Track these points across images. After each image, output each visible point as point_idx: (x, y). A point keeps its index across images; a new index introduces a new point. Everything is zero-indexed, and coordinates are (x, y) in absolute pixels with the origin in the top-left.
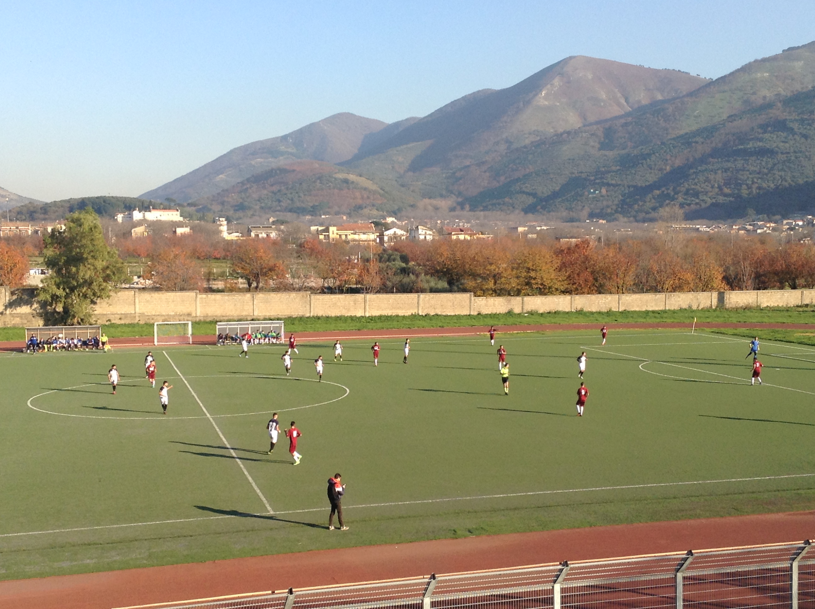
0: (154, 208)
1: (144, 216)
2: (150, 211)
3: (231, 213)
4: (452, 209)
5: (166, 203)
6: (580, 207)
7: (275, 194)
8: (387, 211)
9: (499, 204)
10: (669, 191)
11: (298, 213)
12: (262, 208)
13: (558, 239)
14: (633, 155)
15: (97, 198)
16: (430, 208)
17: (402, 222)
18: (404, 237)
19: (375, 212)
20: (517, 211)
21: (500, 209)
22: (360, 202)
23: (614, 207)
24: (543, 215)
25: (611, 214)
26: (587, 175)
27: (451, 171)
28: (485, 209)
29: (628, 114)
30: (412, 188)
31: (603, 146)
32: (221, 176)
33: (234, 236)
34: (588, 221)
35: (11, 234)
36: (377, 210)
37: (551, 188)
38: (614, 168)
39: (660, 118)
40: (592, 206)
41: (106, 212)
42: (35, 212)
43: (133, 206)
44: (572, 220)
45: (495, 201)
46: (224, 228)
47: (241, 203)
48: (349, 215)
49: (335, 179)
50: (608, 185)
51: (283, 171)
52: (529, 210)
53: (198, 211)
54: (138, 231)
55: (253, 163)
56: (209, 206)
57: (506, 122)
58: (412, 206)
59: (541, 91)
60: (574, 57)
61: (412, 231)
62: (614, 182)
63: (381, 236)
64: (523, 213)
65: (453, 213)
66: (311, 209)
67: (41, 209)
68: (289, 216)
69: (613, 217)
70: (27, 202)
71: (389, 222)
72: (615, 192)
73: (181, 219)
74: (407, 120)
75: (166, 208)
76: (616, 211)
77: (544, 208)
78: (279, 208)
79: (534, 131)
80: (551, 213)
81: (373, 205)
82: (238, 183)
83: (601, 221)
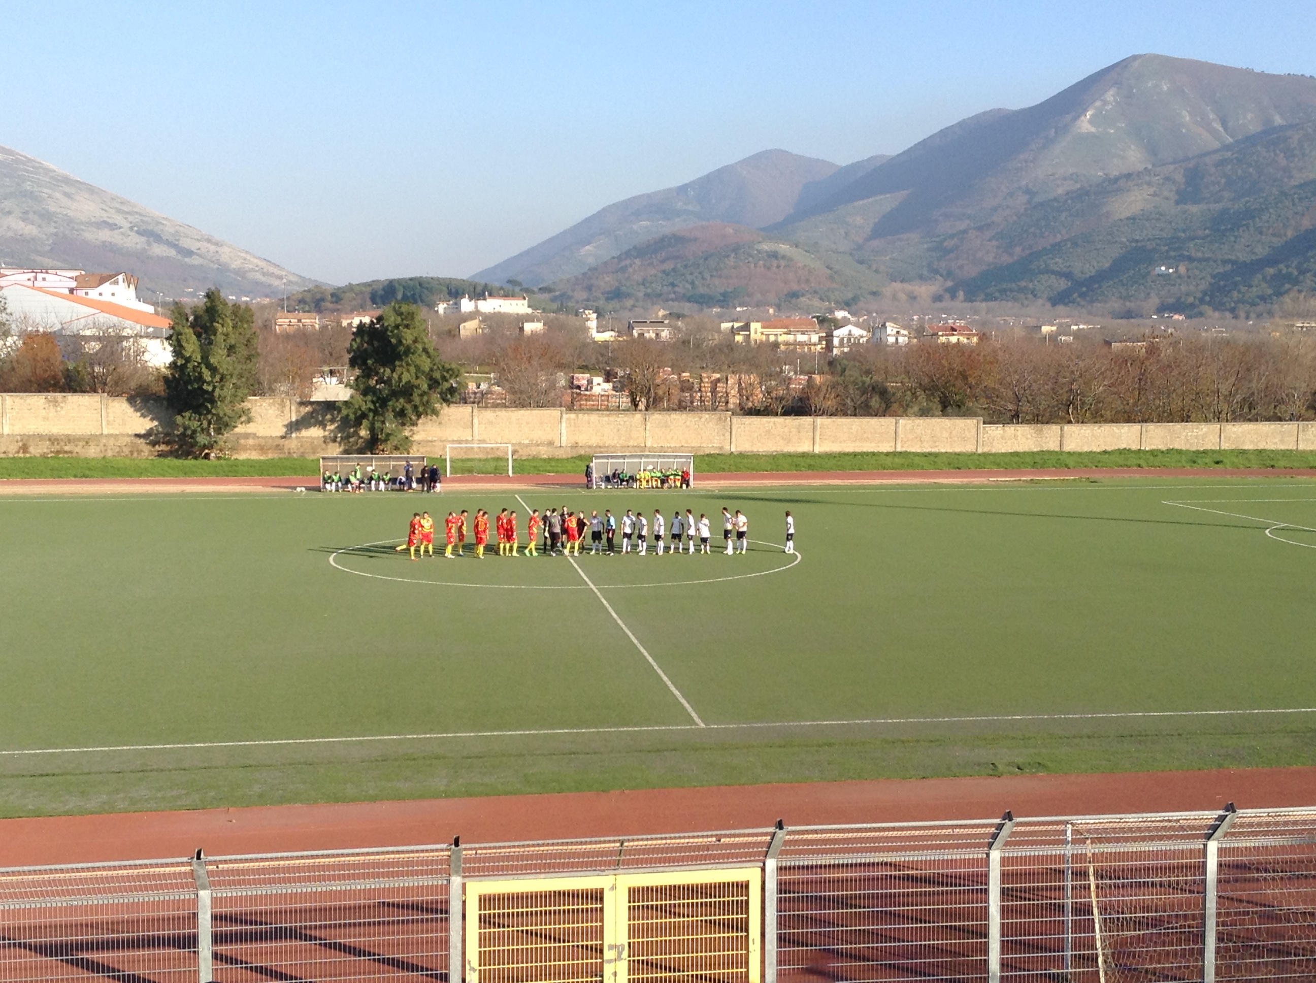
0: (490, 295)
1: (476, 307)
2: (485, 299)
3: (601, 303)
4: (938, 298)
5: (509, 287)
6: (1143, 295)
7: (667, 274)
8: (837, 302)
9: (1011, 291)
10: (1290, 270)
11: (701, 303)
12: (647, 295)
13: (1108, 344)
14: (1232, 211)
15: (411, 279)
16: (903, 296)
17: (859, 317)
18: (865, 339)
19: (816, 303)
20: (1040, 302)
21: (1013, 298)
22: (795, 287)
23: (1199, 295)
24: (1083, 306)
25: (1192, 305)
26: (1157, 245)
27: (938, 239)
28: (989, 298)
29: (1226, 147)
30: (874, 267)
31: (1183, 198)
32: (587, 248)
33: (608, 336)
34: (1155, 317)
35: (291, 330)
36: (822, 299)
37: (1095, 264)
38: (1200, 233)
39: (1278, 152)
40: (1163, 293)
41: (422, 301)
42: (323, 300)
43: (460, 291)
44: (1129, 315)
45: (1004, 286)
46: (593, 324)
47: (618, 289)
48: (778, 307)
49: (759, 251)
50: (1190, 259)
51: (678, 239)
52: (1060, 299)
53: (554, 300)
54: (468, 328)
55: (635, 227)
56: (570, 293)
57: (1026, 161)
58: (874, 294)
59: (1086, 110)
60: (1140, 56)
61: (876, 330)
62: (1200, 255)
63: (829, 338)
64: (1048, 305)
65: (938, 305)
66: (722, 298)
67: (332, 295)
68: (687, 308)
69: (1196, 310)
70: (311, 286)
71: (839, 318)
72: (1201, 271)
73: (530, 311)
74: (870, 159)
75: (507, 295)
76: (1202, 301)
77: (1083, 295)
78: (673, 296)
79: (1072, 175)
80: (1095, 304)
81: (815, 292)
82: (614, 258)
83: (1176, 317)
